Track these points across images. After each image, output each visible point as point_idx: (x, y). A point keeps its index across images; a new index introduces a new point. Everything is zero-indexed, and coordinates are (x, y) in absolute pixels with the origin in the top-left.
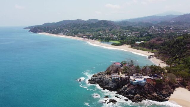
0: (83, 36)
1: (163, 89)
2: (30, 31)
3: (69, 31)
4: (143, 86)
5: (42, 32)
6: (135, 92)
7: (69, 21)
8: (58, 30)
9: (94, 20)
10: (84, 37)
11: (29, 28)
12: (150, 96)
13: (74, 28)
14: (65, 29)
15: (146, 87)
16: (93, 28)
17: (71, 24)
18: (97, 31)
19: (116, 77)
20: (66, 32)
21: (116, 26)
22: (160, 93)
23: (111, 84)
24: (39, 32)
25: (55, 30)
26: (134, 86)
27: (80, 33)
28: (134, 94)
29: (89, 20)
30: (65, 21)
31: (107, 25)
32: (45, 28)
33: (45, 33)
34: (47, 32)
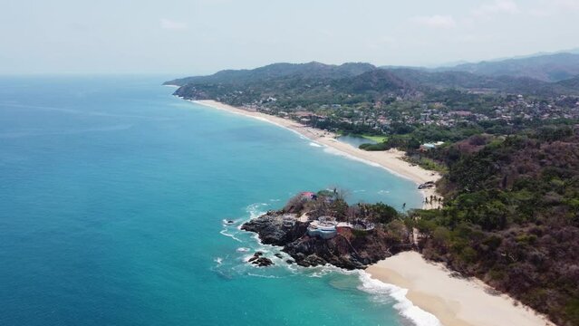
0: (303, 117)
1: (364, 249)
2: (177, 93)
3: (275, 100)
4: (326, 240)
5: (205, 99)
6: (309, 249)
7: (287, 66)
8: (247, 94)
9: (360, 65)
10: (304, 119)
11: (176, 82)
12: (337, 258)
13: (292, 91)
14: (266, 92)
15: (334, 242)
16: (341, 94)
17: (286, 77)
18: (350, 103)
19: (289, 219)
20: (265, 102)
21: (411, 90)
22: (356, 255)
23: (277, 233)
24: (197, 99)
25: (239, 95)
26: (310, 237)
27: (300, 107)
28: (307, 253)
29: (346, 64)
30: (275, 68)
31: (387, 86)
32: (215, 86)
33: (212, 101)
34: (217, 101)
